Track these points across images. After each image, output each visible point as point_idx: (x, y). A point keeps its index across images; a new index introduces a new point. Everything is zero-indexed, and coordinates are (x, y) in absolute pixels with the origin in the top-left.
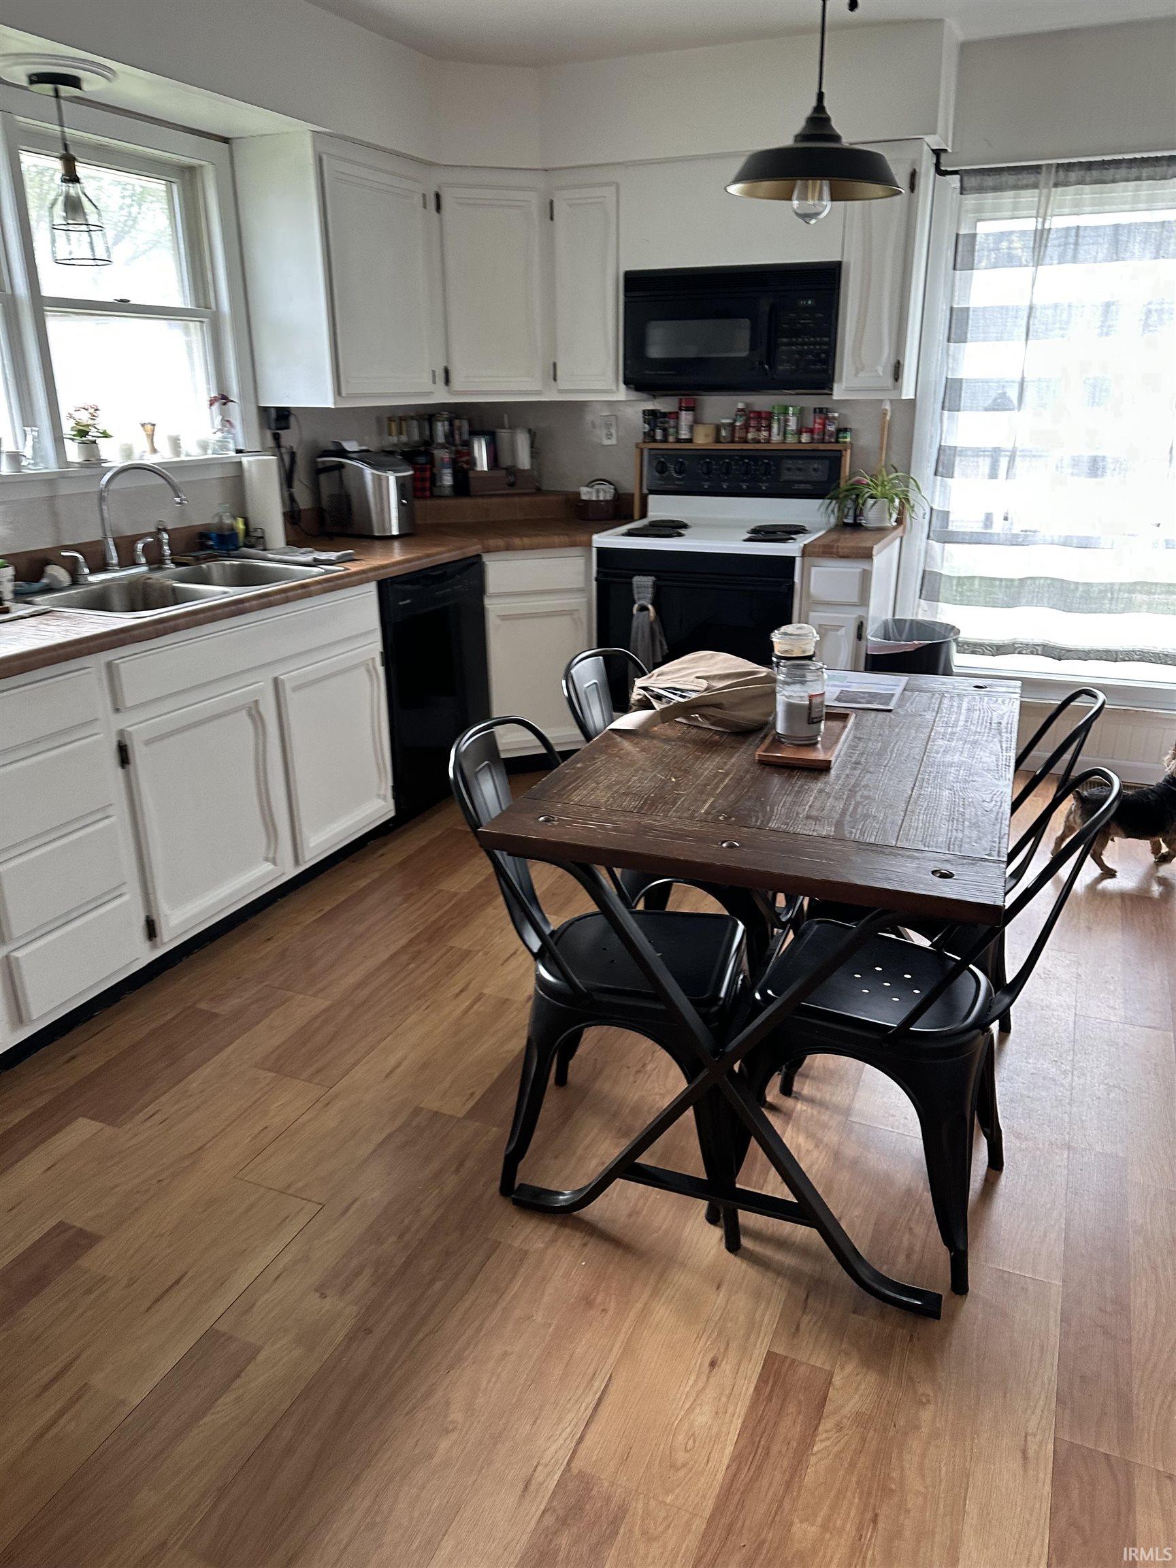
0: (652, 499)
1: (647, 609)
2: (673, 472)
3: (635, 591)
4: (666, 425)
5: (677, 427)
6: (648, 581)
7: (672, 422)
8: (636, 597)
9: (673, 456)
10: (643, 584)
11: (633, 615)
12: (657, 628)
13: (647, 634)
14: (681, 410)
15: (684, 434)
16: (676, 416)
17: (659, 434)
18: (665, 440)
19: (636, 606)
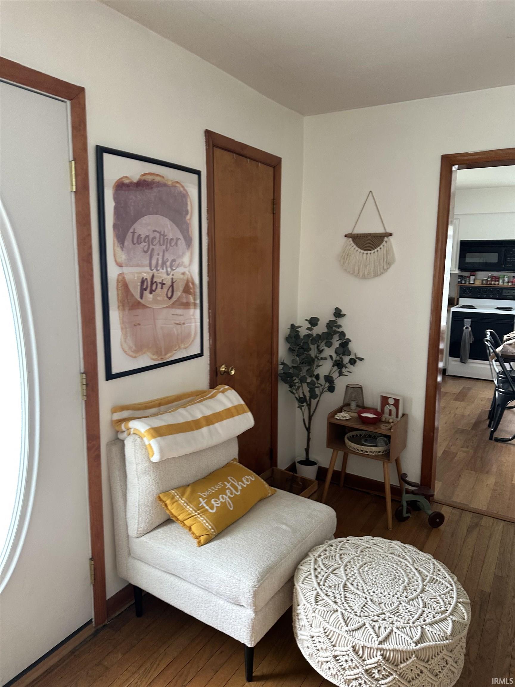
0: (460, 299)
1: (468, 328)
2: (468, 292)
3: (465, 323)
4: (466, 279)
5: (469, 280)
6: (470, 320)
7: (468, 279)
8: (465, 325)
9: (468, 288)
10: (468, 322)
11: (463, 330)
12: (471, 333)
13: (469, 335)
14: (471, 275)
15: (472, 282)
16: (469, 277)
17: (463, 282)
18: (465, 283)
19: (465, 327)
